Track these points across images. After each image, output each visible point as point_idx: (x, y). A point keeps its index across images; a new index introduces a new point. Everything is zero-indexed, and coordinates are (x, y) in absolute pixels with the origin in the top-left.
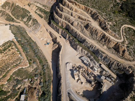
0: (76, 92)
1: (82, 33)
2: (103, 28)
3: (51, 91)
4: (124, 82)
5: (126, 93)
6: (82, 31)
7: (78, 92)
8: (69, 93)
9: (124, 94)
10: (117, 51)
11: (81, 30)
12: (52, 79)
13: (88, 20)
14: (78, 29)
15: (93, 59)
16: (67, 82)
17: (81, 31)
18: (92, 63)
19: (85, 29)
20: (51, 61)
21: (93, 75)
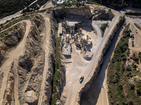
0: (96, 34)
1: (43, 68)
2: (20, 39)
3: (113, 54)
4: (59, 18)
5: (68, 13)
6: (39, 71)
7: (95, 34)
8: (103, 37)
9: (68, 14)
10: (39, 24)
11: (38, 75)
12: (109, 64)
13: (12, 71)
14: (40, 82)
15: (61, 43)
16: (100, 44)
17: (41, 74)
18: (65, 43)
19: (34, 67)
20: (102, 88)
21: (73, 37)
